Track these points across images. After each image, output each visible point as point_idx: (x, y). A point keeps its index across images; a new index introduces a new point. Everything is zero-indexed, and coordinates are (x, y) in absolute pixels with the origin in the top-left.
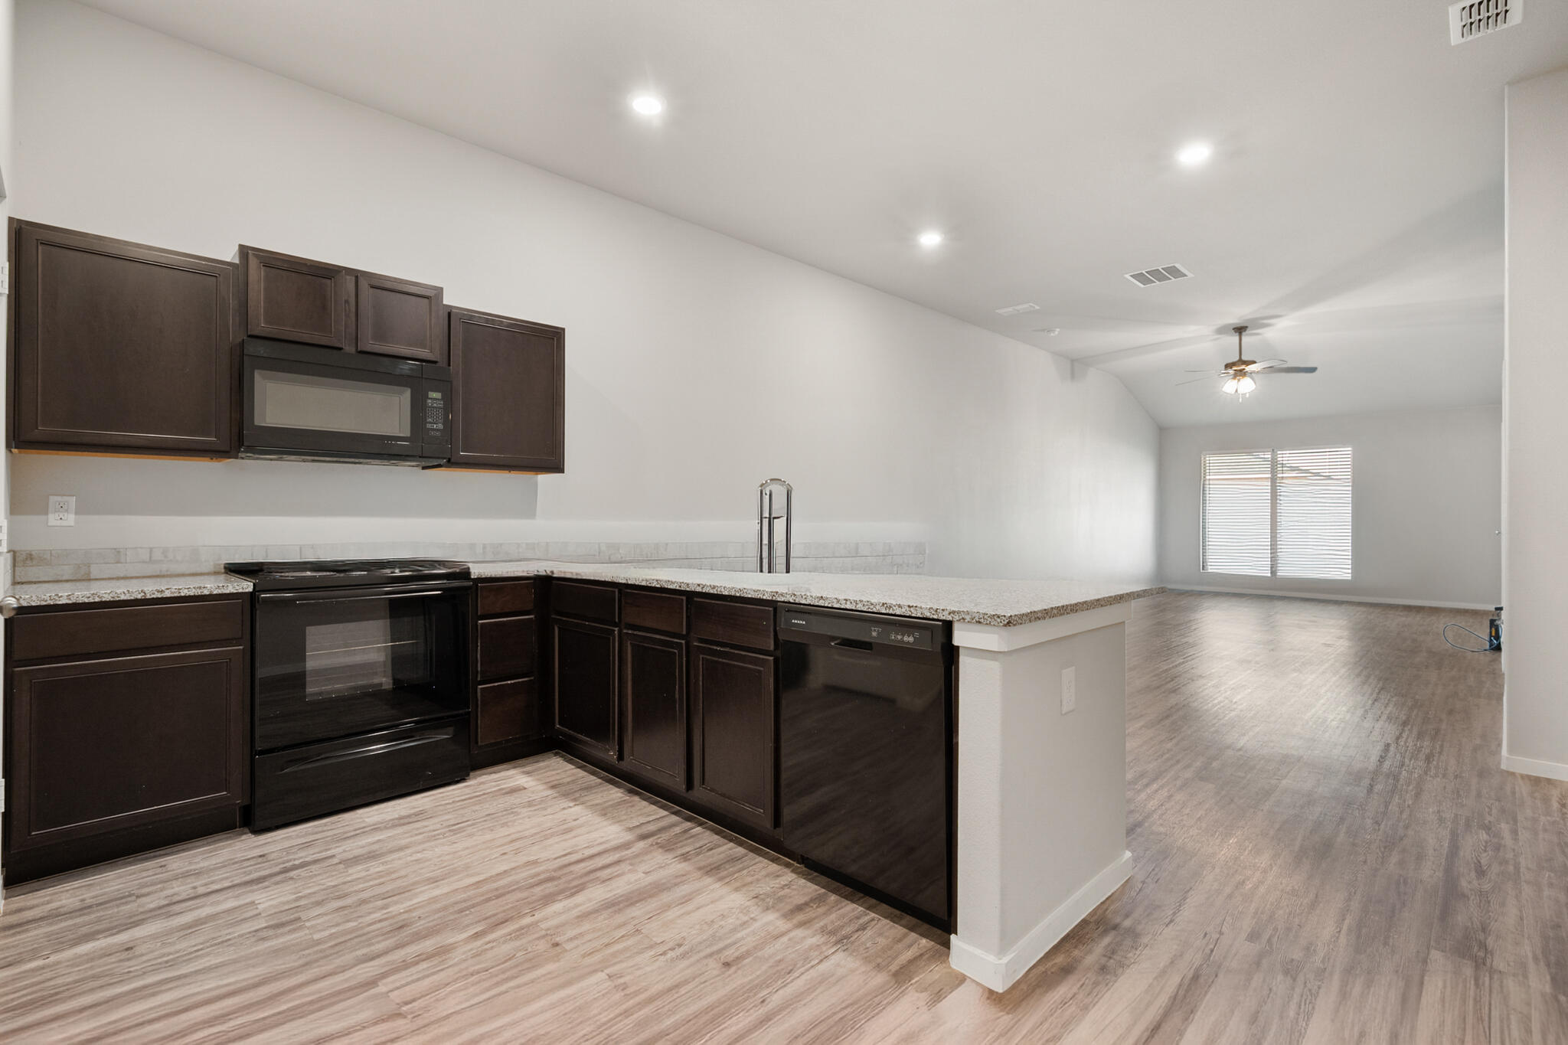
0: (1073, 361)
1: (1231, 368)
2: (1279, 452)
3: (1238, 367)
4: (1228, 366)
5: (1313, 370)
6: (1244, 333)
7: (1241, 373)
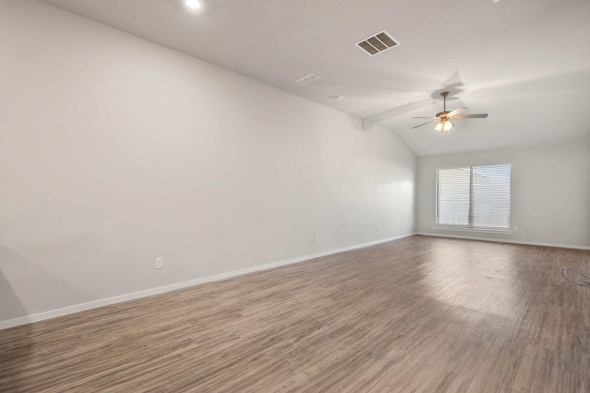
0: (363, 120)
1: (439, 116)
2: (474, 168)
3: (443, 116)
4: (438, 115)
5: (485, 116)
6: (447, 97)
7: (445, 119)
